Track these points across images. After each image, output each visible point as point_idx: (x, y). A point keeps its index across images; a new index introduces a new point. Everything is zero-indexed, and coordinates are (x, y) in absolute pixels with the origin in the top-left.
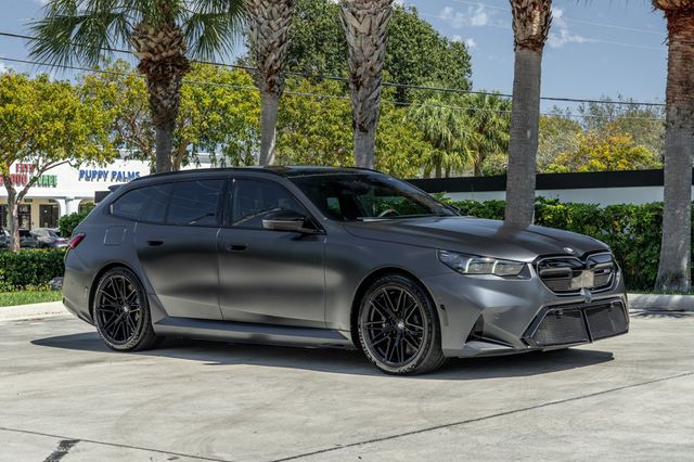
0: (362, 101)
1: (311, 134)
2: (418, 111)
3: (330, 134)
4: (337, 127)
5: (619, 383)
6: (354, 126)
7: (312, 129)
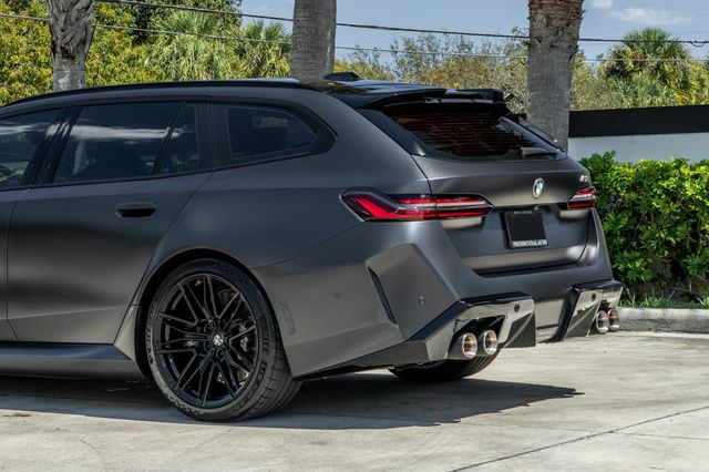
0: (67, 12)
1: (12, 81)
2: (166, 50)
3: (39, 81)
4: (49, 71)
5: (474, 456)
6: (54, 50)
7: (13, 74)
